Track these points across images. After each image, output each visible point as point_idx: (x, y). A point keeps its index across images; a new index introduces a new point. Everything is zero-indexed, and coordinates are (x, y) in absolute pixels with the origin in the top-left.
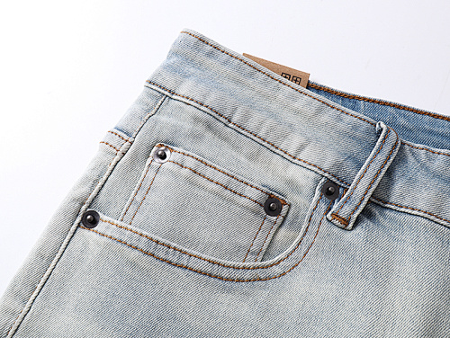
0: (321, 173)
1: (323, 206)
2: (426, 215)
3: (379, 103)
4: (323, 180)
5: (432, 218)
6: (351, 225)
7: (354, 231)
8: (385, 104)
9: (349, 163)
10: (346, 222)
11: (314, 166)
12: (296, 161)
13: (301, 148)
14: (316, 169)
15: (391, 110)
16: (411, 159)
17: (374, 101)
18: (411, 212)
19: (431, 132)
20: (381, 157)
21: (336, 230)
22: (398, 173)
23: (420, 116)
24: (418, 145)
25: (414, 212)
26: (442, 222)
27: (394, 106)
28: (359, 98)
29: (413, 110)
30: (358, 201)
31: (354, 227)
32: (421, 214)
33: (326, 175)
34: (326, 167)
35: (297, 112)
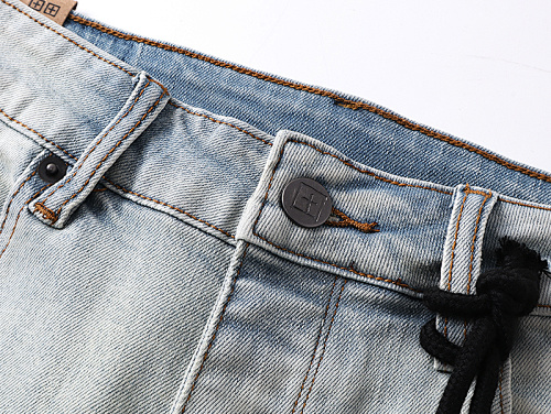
0: (42, 142)
1: (28, 191)
2: (172, 212)
3: (163, 47)
4: (43, 153)
5: (181, 216)
6: (60, 221)
7: (65, 230)
8: (171, 49)
9: (85, 129)
10: (55, 216)
11: (35, 132)
12: (12, 124)
13: (24, 104)
14: (35, 137)
15: (177, 57)
16: (178, 128)
17: (157, 45)
18: (154, 205)
19: (228, 93)
20: (127, 123)
21: (38, 227)
22: (152, 148)
23: (218, 69)
24: (194, 109)
25: (159, 207)
26: (195, 223)
27: (184, 52)
28: (138, 40)
29: (210, 60)
30: (80, 185)
31: (66, 224)
32: (167, 209)
33: (48, 146)
34: (49, 134)
35: (32, 53)
